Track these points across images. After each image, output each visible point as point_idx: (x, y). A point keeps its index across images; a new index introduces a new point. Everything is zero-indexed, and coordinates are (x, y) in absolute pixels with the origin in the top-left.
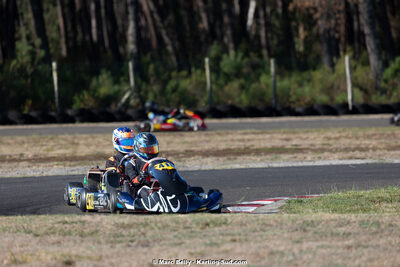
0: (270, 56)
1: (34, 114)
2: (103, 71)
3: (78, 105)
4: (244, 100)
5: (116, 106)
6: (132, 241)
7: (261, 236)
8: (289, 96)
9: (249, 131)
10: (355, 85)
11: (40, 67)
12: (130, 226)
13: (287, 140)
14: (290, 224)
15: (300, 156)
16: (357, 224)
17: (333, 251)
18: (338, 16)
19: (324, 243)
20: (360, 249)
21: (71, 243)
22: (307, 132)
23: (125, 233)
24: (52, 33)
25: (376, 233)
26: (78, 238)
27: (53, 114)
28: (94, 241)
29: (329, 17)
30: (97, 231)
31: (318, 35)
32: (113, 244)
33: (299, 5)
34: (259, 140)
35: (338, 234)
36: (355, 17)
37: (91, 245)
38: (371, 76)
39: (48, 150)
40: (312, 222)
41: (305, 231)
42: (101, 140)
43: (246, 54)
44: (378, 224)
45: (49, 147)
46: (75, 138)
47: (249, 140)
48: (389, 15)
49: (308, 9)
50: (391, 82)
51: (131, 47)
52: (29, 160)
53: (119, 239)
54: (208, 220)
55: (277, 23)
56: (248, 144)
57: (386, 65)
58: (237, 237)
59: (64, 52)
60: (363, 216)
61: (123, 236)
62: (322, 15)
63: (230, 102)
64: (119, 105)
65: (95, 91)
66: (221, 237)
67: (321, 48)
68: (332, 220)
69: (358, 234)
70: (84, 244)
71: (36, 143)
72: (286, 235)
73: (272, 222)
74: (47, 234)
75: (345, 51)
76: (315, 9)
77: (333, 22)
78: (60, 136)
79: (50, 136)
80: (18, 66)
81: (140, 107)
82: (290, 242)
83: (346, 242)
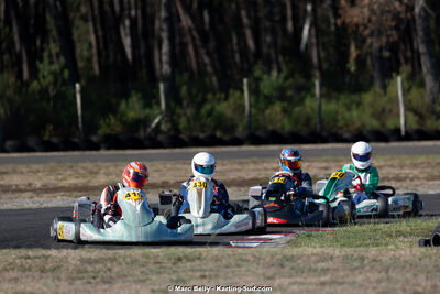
1: (55, 140)
3: (103, 130)
5: (145, 131)
6: (94, 278)
7: (234, 272)
12: (97, 261)
14: (268, 259)
16: (340, 260)
19: (299, 279)
23: (90, 268)
25: (357, 268)
27: (76, 140)
28: (55, 277)
32: (71, 280)
35: (315, 270)
37: (49, 281)
40: (293, 257)
41: (282, 266)
44: (362, 258)
53: (80, 276)
54: (181, 255)
58: (207, 273)
60: (347, 251)
61: (86, 272)
64: (149, 130)
66: (190, 273)
68: (313, 255)
69: (337, 270)
70: (42, 281)
72: (260, 271)
73: (249, 257)
74: (6, 270)
82: (262, 278)
83: (323, 279)
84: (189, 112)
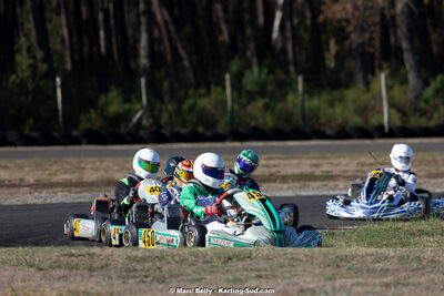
0: (298, 73)
1: (35, 134)
2: (113, 88)
3: (84, 125)
4: (268, 121)
5: (127, 126)
6: (146, 277)
7: (290, 272)
8: (319, 118)
9: (274, 156)
10: (392, 105)
11: (42, 83)
12: (144, 260)
13: (317, 166)
14: (321, 259)
15: (331, 184)
16: (395, 260)
17: (370, 289)
18: (373, 28)
19: (360, 280)
20: (399, 287)
21: (79, 278)
22: (339, 157)
23: (138, 267)
24: (55, 45)
25: (418, 269)
26: (86, 273)
27: (56, 134)
28: (104, 276)
29: (362, 29)
30: (107, 265)
31: (351, 50)
32: (125, 279)
33: (330, 16)
34: (285, 165)
35: (375, 271)
36: (391, 30)
37: (100, 280)
38: (410, 96)
39: (51, 175)
40: (346, 256)
41: (338, 266)
42: (110, 164)
43: (271, 71)
44: (419, 259)
45: (53, 171)
46: (81, 162)
47: (275, 166)
48: (430, 28)
49: (340, 21)
50: (432, 102)
51: (144, 61)
52: (30, 186)
53: (132, 274)
54: (231, 254)
55: (306, 36)
56: (273, 170)
57: (426, 83)
58: (263, 273)
59: (69, 66)
60: (402, 251)
61: (136, 270)
62: (355, 28)
63: (253, 123)
64: (130, 125)
65: (103, 109)
66: (245, 273)
67: (354, 64)
68: (367, 255)
69: (397, 270)
70: (93, 279)
71: (38, 166)
72: (317, 271)
73: (301, 257)
74: (51, 267)
75: (381, 69)
76: (348, 21)
77: (367, 35)
78: (65, 160)
79: (53, 159)
80: (18, 81)
81: (154, 128)
82: (322, 279)
83: (384, 280)
84: (171, 107)
